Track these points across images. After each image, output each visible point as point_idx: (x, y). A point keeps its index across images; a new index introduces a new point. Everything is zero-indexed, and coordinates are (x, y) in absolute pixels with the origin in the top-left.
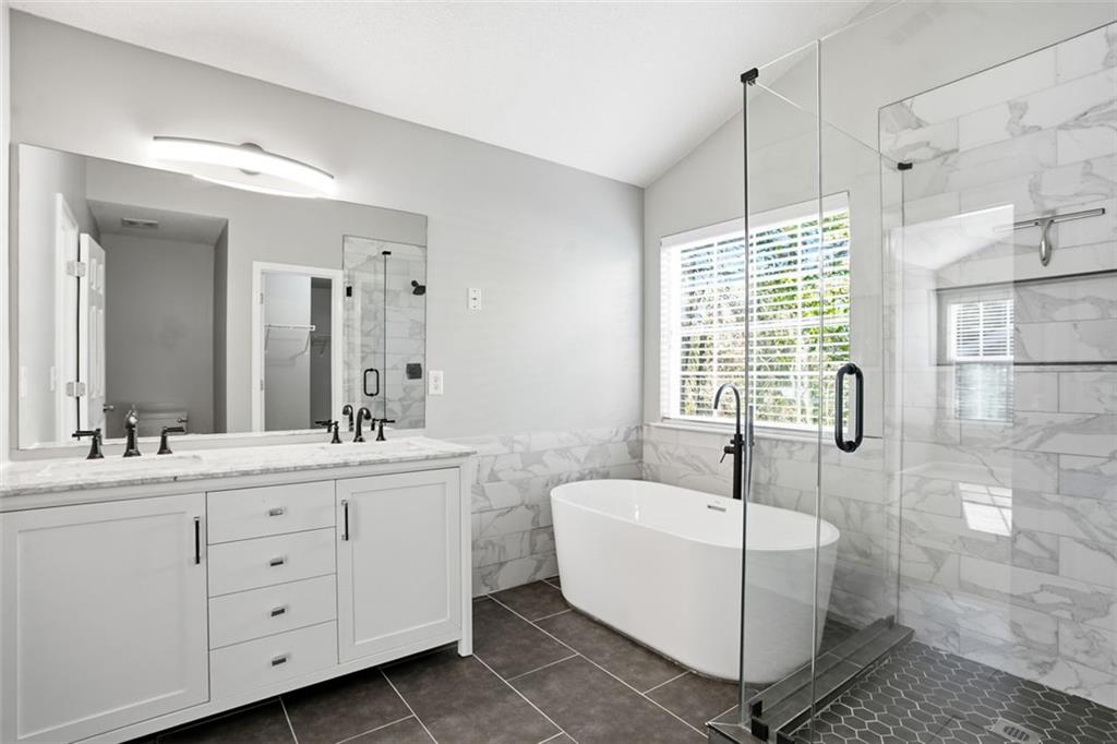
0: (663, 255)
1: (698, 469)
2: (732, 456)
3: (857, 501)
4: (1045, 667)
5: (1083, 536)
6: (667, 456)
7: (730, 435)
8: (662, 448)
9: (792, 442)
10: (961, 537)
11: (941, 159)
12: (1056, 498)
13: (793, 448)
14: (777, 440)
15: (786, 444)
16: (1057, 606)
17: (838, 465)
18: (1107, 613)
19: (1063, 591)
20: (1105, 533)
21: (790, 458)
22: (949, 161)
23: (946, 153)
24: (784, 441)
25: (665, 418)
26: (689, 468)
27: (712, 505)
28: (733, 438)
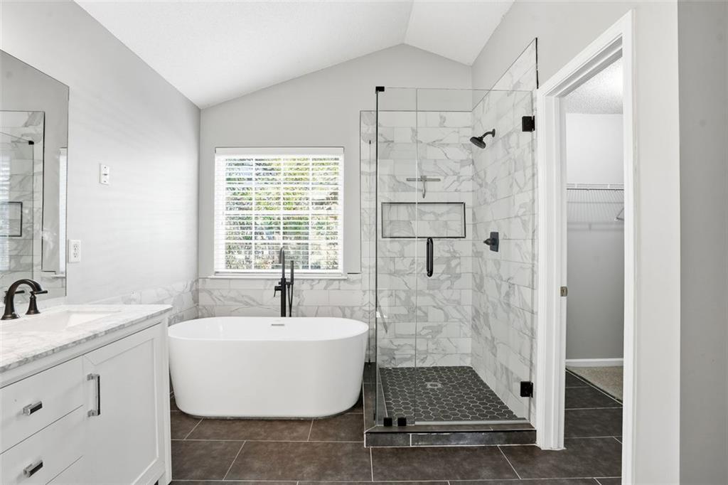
0: (216, 160)
1: (247, 304)
2: (280, 292)
3: (348, 307)
4: (423, 360)
5: (435, 305)
6: (221, 298)
7: (278, 279)
8: (216, 293)
9: (313, 280)
10: (395, 315)
11: (386, 144)
12: (427, 292)
13: (314, 283)
14: (304, 280)
15: (309, 281)
16: (428, 334)
17: (339, 289)
18: (441, 332)
19: (429, 327)
20: (441, 302)
21: (312, 289)
22: (390, 145)
23: (389, 141)
24: (308, 280)
25: (217, 272)
26: (241, 304)
27: (274, 323)
28: (280, 281)
